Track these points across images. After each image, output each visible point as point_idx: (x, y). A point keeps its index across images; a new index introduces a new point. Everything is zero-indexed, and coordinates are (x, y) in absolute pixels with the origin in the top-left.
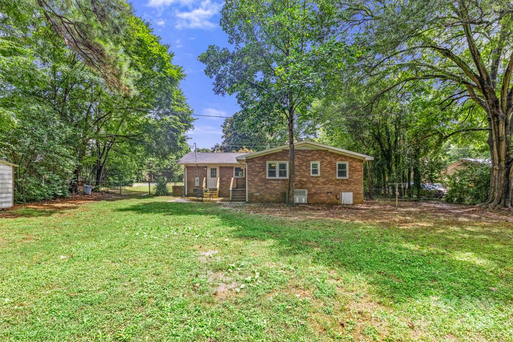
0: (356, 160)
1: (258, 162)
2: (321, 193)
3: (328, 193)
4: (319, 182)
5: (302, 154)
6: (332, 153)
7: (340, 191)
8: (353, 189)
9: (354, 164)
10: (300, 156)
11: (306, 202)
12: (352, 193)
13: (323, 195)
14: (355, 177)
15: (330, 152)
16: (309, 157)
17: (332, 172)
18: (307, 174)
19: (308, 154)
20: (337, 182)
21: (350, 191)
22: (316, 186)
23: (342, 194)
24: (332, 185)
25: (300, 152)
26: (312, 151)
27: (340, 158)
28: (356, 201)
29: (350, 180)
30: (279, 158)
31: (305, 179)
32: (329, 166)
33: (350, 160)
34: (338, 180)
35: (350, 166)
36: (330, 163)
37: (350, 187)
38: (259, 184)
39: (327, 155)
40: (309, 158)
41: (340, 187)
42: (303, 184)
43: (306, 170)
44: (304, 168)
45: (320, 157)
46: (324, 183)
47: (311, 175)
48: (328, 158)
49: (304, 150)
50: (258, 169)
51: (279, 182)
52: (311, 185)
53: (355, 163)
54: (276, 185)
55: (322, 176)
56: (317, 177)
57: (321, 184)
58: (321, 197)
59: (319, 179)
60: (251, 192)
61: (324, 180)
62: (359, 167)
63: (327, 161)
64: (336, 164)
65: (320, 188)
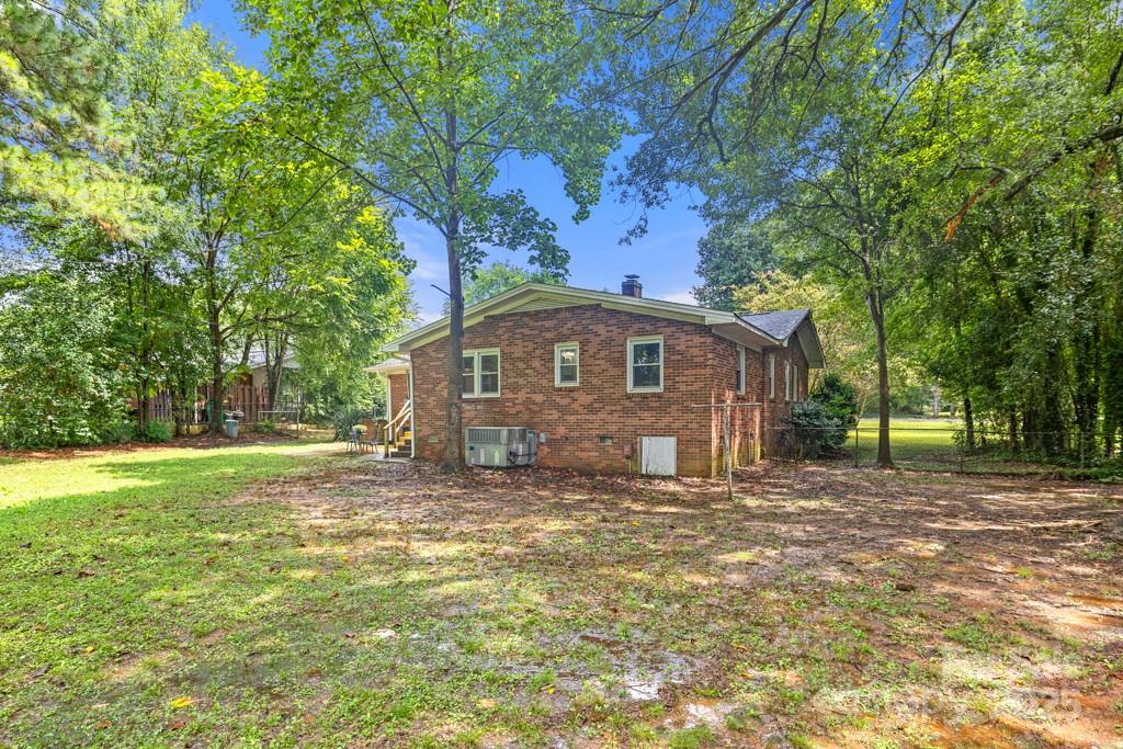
0: (685, 328)
1: (433, 354)
2: (581, 439)
3: (603, 438)
4: (575, 406)
5: (531, 323)
6: (613, 313)
7: (637, 433)
8: (676, 425)
9: (683, 341)
10: (526, 331)
11: (504, 464)
12: (671, 441)
13: (587, 444)
14: (683, 387)
15: (606, 310)
16: (548, 330)
17: (613, 371)
18: (545, 382)
19: (548, 324)
20: (627, 403)
21: (666, 432)
22: (566, 417)
23: (641, 442)
24: (611, 412)
25: (526, 319)
26: (557, 311)
27: (636, 326)
28: (689, 466)
29: (667, 395)
30: (478, 341)
31: (539, 398)
32: (603, 354)
33: (669, 330)
34: (630, 397)
35: (668, 348)
36: (607, 343)
37: (666, 420)
38: (437, 412)
39: (599, 321)
40: (548, 335)
41: (636, 421)
42: (535, 413)
43: (542, 369)
44: (536, 364)
45: (580, 328)
46: (590, 409)
47: (558, 383)
48: (601, 329)
49: (538, 312)
50: (434, 374)
51: (479, 407)
52: (555, 415)
53: (683, 337)
54: (473, 414)
55: (586, 387)
56: (571, 390)
57: (580, 409)
58: (583, 450)
59: (575, 395)
60: (421, 434)
61: (590, 398)
62: (696, 351)
63: (598, 339)
64: (623, 345)
65: (579, 424)
